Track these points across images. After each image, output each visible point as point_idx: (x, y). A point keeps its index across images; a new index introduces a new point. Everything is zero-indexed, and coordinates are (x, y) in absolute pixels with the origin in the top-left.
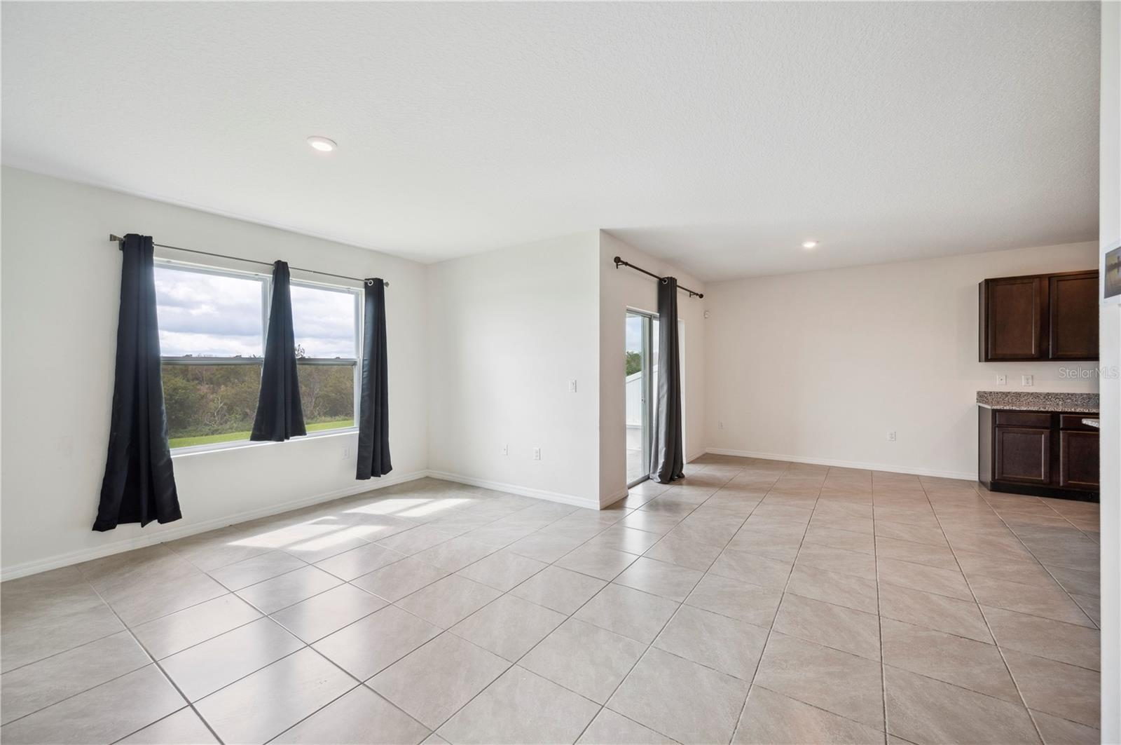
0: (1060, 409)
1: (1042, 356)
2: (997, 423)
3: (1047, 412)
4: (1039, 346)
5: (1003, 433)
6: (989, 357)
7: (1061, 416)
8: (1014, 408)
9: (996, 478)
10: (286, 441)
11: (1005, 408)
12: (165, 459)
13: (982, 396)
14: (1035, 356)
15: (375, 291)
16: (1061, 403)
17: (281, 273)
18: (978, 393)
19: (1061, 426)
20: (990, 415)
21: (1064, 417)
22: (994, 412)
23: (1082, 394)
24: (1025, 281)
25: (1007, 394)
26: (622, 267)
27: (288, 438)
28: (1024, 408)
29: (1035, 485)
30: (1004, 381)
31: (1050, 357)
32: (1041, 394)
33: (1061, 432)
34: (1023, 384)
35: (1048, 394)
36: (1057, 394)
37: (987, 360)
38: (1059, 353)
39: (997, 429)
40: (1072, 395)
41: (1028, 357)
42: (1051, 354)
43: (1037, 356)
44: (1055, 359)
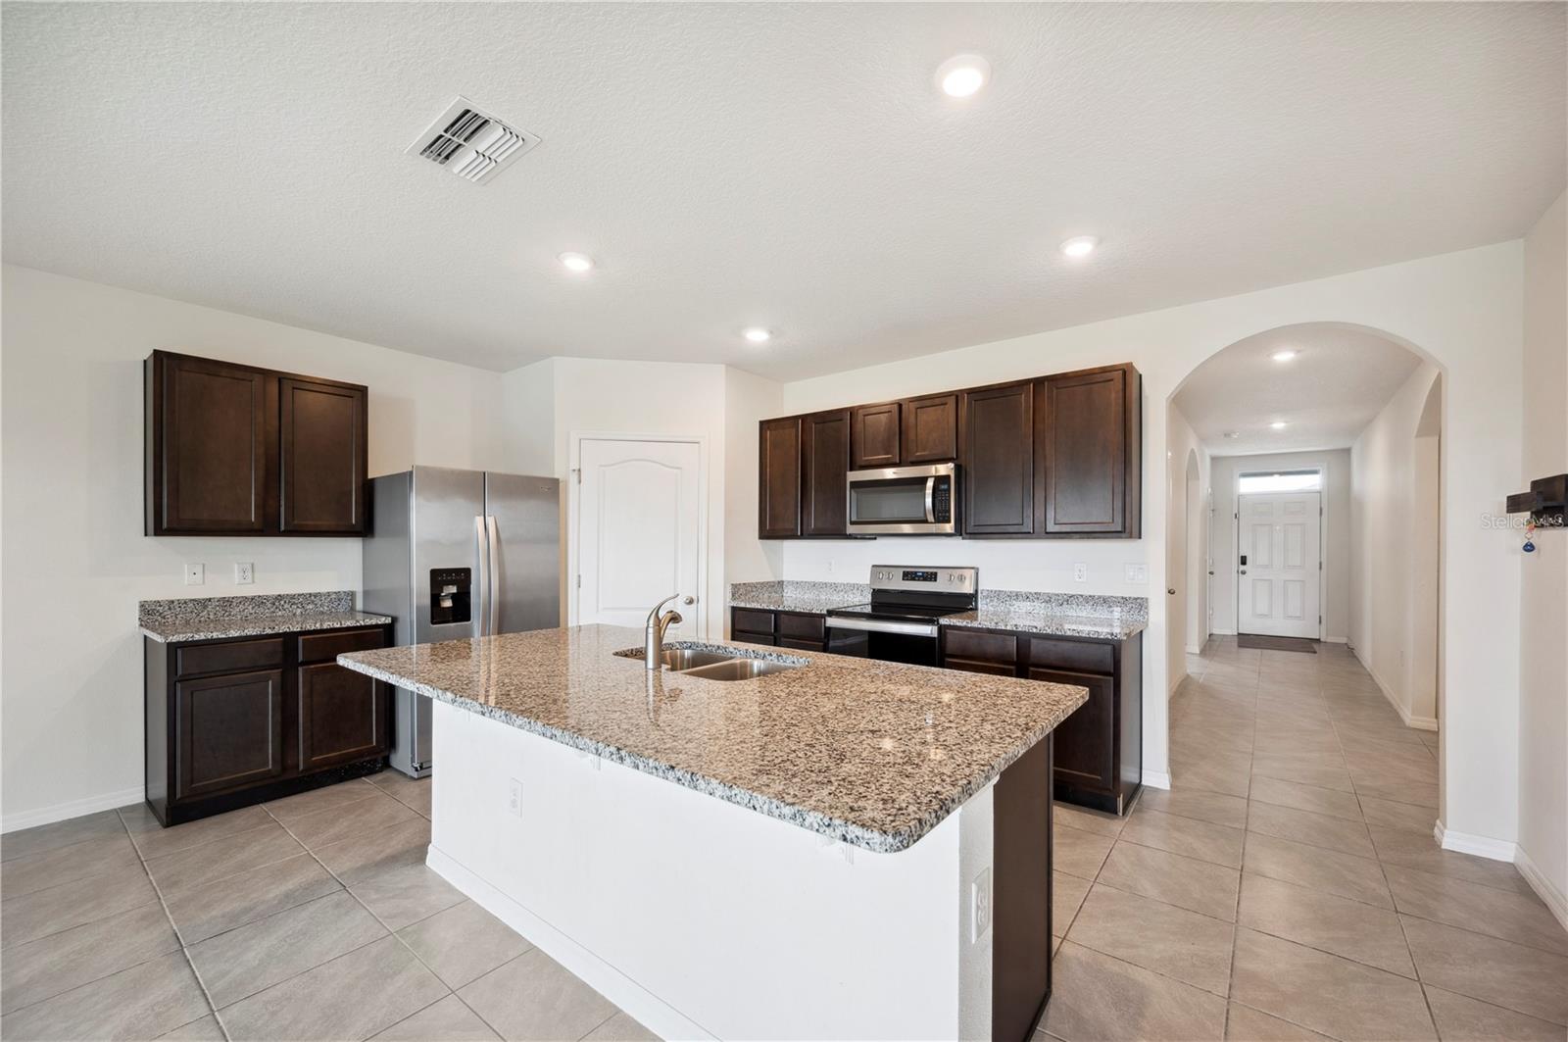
0: (296, 628)
1: (268, 526)
2: (180, 673)
3: (278, 635)
4: (262, 506)
5: (192, 694)
6: (165, 525)
7: (301, 639)
8: (215, 635)
9: (178, 796)
11: (197, 637)
13: (150, 613)
14: (256, 527)
16: (299, 611)
18: (142, 605)
19: (300, 659)
20: (163, 654)
21: (303, 640)
22: (172, 648)
23: (329, 594)
24: (239, 374)
25: (204, 603)
28: (233, 633)
29: (258, 784)
30: (199, 575)
31: (283, 528)
32: (267, 598)
33: (300, 669)
34: (237, 581)
35: (279, 597)
36: (293, 597)
37: (159, 531)
38: (296, 522)
39: (179, 685)
40: (316, 595)
41: (245, 526)
42: (283, 523)
43: (258, 525)
44: (290, 532)
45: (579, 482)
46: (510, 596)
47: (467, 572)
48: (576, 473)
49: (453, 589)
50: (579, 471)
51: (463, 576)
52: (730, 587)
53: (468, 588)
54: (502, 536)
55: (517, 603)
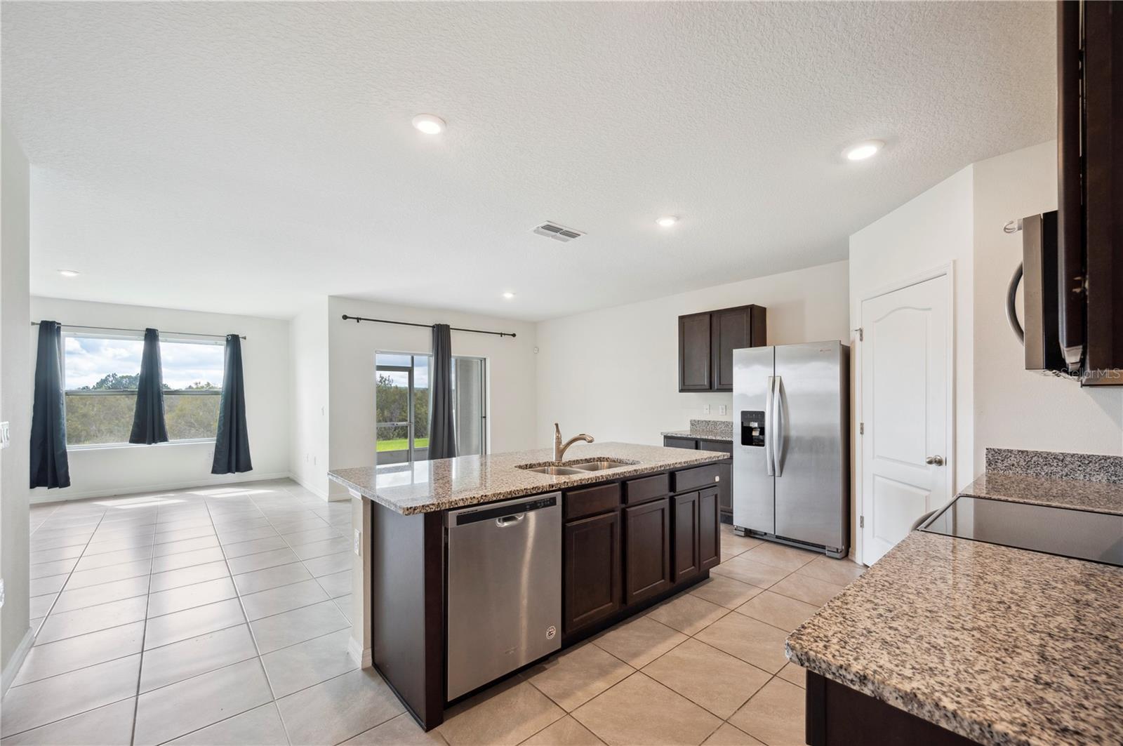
6: (681, 388)
10: (153, 445)
12: (61, 451)
15: (234, 343)
17: (151, 336)
18: (691, 421)
26: (361, 321)
27: (156, 443)
31: (715, 388)
38: (722, 385)
41: (703, 387)
42: (716, 385)
43: (708, 387)
44: (719, 390)
45: (861, 340)
46: (793, 433)
47: (762, 414)
48: (858, 333)
49: (755, 425)
50: (861, 330)
51: (760, 416)
52: (986, 451)
53: (764, 425)
54: (787, 389)
55: (799, 439)
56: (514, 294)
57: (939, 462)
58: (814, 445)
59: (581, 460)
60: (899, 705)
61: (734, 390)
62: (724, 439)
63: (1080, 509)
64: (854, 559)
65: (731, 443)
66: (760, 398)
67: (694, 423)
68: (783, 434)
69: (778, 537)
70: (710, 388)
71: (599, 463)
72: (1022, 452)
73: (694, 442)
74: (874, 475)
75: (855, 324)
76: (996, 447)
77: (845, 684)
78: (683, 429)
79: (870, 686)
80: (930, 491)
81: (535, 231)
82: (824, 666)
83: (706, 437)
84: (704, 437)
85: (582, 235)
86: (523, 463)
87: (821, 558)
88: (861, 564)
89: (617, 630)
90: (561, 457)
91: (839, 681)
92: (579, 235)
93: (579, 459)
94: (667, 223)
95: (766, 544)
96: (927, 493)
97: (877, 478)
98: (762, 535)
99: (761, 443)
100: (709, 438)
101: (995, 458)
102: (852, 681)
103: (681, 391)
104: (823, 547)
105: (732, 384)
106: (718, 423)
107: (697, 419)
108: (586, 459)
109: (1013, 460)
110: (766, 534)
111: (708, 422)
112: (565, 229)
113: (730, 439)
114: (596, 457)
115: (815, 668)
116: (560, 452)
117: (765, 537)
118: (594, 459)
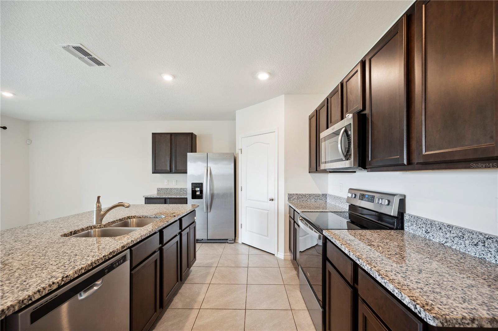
6: (153, 171)
30: (167, 183)
34: (174, 184)
36: (184, 189)
38: (177, 170)
41: (167, 171)
42: (174, 170)
43: (169, 171)
44: (175, 173)
45: (241, 153)
46: (215, 192)
47: (202, 184)
48: (240, 150)
49: (198, 189)
50: (241, 149)
51: (200, 185)
52: (287, 195)
53: (202, 189)
54: (213, 173)
55: (218, 195)
56: (14, 94)
57: (272, 200)
58: (224, 196)
59: (117, 220)
60: (489, 326)
61: (188, 173)
62: (181, 197)
63: (319, 211)
64: (238, 242)
65: (187, 198)
66: (200, 177)
67: (158, 190)
68: (211, 192)
69: (208, 240)
70: (171, 172)
71: (129, 220)
72: (297, 194)
73: (164, 200)
74: (246, 207)
75: (238, 146)
76: (290, 193)
77: (465, 326)
78: (153, 193)
79: (476, 322)
80: (268, 210)
81: (64, 47)
82: (454, 321)
83: (171, 197)
84: (170, 197)
85: (106, 66)
86: (66, 231)
87: (227, 244)
88: (241, 243)
89: (156, 328)
90: (101, 220)
91: (462, 326)
92: (104, 65)
93: (115, 220)
94: (168, 78)
95: (204, 244)
96: (267, 212)
97: (247, 208)
98: (201, 240)
99: (200, 197)
100: (173, 197)
101: (290, 197)
102: (468, 324)
103: (153, 173)
104: (227, 240)
105: (187, 170)
106: (173, 189)
107: (161, 187)
108: (120, 219)
109: (294, 197)
110: (202, 239)
111: (167, 189)
112: (94, 56)
113: (186, 197)
114: (126, 216)
115: (450, 325)
116: (100, 217)
117: (202, 241)
118: (125, 218)
